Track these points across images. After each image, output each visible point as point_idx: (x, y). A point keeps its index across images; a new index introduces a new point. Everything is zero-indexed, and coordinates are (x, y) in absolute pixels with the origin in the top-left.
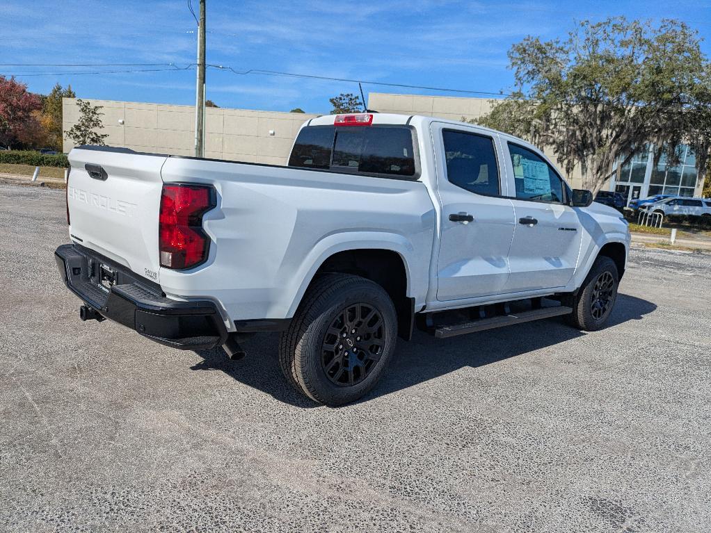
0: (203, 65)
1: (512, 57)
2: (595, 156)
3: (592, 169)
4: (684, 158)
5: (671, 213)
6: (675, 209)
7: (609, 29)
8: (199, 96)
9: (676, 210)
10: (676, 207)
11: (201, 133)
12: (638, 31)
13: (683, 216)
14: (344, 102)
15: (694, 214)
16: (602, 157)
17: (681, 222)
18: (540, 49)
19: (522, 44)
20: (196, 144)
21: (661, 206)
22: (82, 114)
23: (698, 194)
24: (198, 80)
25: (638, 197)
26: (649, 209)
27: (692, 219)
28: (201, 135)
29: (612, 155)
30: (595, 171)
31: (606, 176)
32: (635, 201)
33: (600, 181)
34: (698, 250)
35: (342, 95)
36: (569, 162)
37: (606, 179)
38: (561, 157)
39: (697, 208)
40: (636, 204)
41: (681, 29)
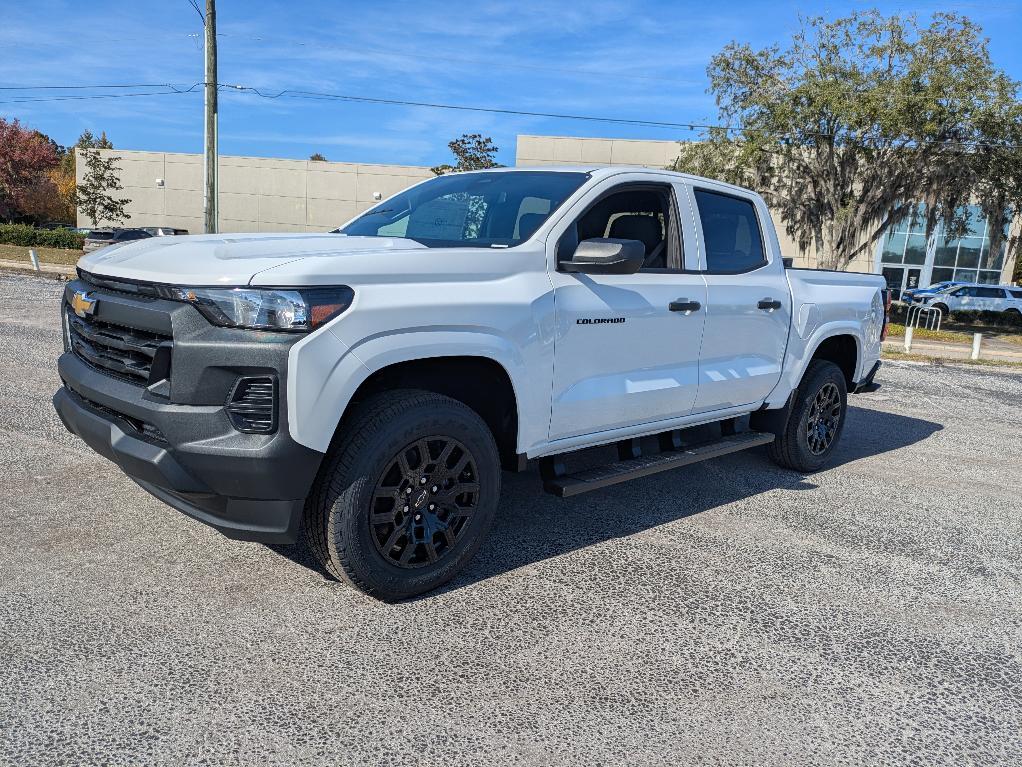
0: (214, 86)
1: (713, 77)
2: (834, 223)
3: (830, 242)
4: (973, 224)
5: (957, 308)
6: (964, 302)
7: (853, 29)
8: (208, 132)
9: (966, 303)
10: (966, 300)
11: (212, 187)
12: (896, 31)
13: (975, 312)
14: (468, 146)
15: (991, 309)
16: (843, 223)
17: (972, 321)
18: (750, 62)
19: (723, 55)
20: (205, 206)
21: (945, 298)
22: (88, 170)
23: (1006, 281)
24: (206, 108)
25: (916, 287)
26: (925, 303)
27: (989, 317)
28: (212, 192)
29: (858, 220)
30: (834, 245)
31: (852, 252)
32: (910, 291)
33: (842, 260)
34: (937, 360)
35: (464, 136)
36: (804, 233)
37: (851, 257)
38: (792, 227)
39: (998, 301)
40: (911, 296)
41: (962, 27)
